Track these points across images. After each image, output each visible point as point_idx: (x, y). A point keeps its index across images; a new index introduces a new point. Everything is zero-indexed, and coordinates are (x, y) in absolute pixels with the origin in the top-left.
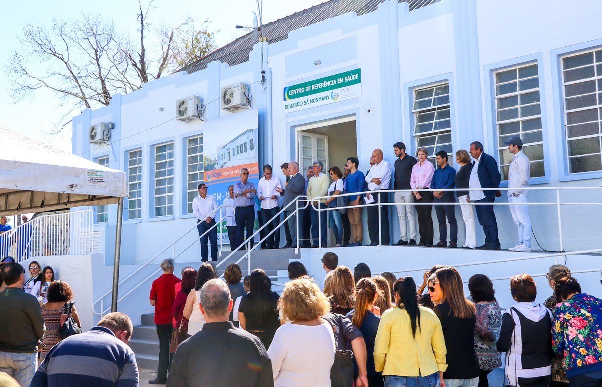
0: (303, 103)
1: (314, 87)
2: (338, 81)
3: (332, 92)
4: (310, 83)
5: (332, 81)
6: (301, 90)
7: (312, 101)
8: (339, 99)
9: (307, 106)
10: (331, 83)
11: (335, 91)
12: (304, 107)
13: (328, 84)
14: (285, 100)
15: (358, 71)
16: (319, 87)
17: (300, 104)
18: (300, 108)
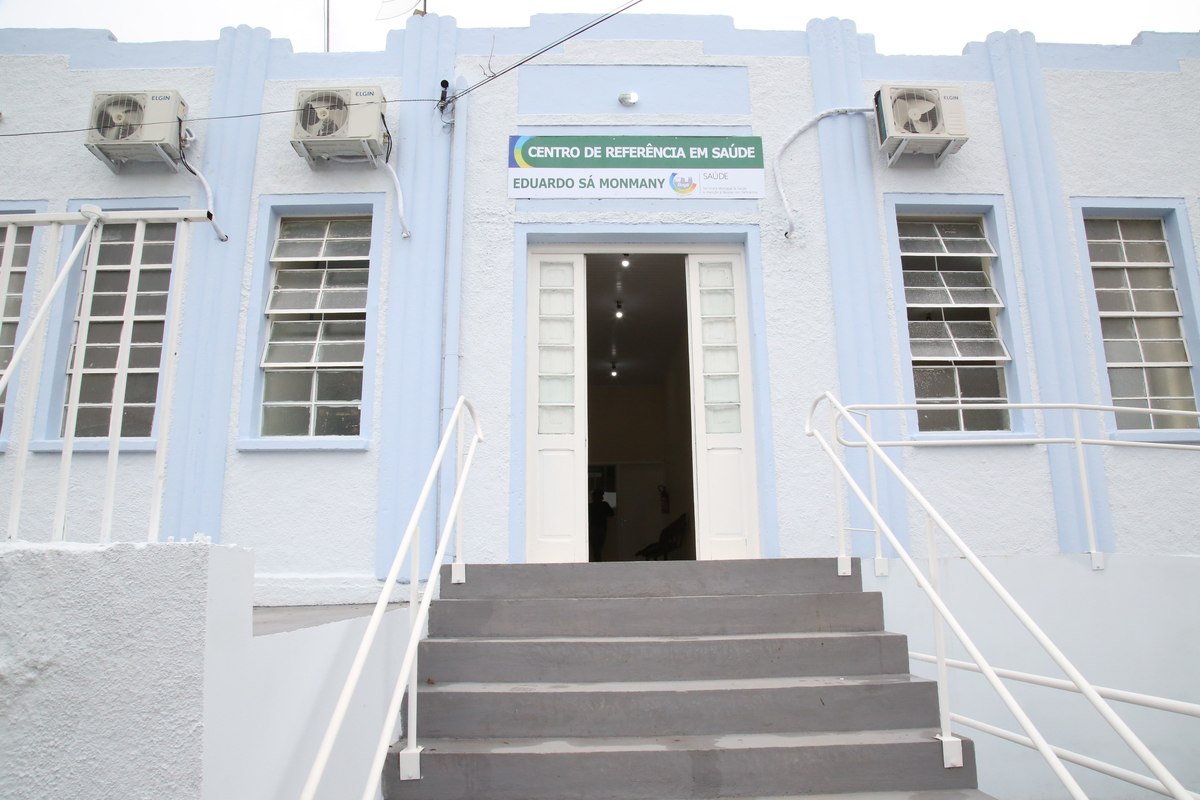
0: (577, 184)
1: (612, 152)
2: (692, 153)
3: (674, 175)
4: (603, 142)
5: (674, 149)
6: (567, 152)
7: (604, 183)
8: (695, 194)
9: (589, 192)
10: (669, 153)
11: (683, 173)
12: (576, 192)
13: (662, 153)
14: (513, 163)
15: (756, 142)
16: (631, 156)
17: (566, 183)
18: (564, 192)
